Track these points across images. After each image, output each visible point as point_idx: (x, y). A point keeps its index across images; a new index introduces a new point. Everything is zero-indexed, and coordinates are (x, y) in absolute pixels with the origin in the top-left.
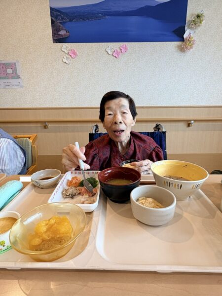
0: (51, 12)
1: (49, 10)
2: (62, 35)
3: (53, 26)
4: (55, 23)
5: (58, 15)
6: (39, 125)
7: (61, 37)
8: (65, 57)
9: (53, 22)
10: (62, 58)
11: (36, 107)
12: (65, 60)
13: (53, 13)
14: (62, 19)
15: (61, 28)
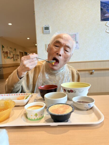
0: (101, 4)
1: (100, 3)
2: (106, 17)
3: (101, 12)
4: (103, 10)
5: (105, 6)
6: (87, 72)
7: (106, 18)
8: (108, 29)
9: (101, 9)
10: (106, 30)
11: (86, 61)
12: (107, 31)
13: (102, 5)
14: (108, 7)
15: (106, 12)
